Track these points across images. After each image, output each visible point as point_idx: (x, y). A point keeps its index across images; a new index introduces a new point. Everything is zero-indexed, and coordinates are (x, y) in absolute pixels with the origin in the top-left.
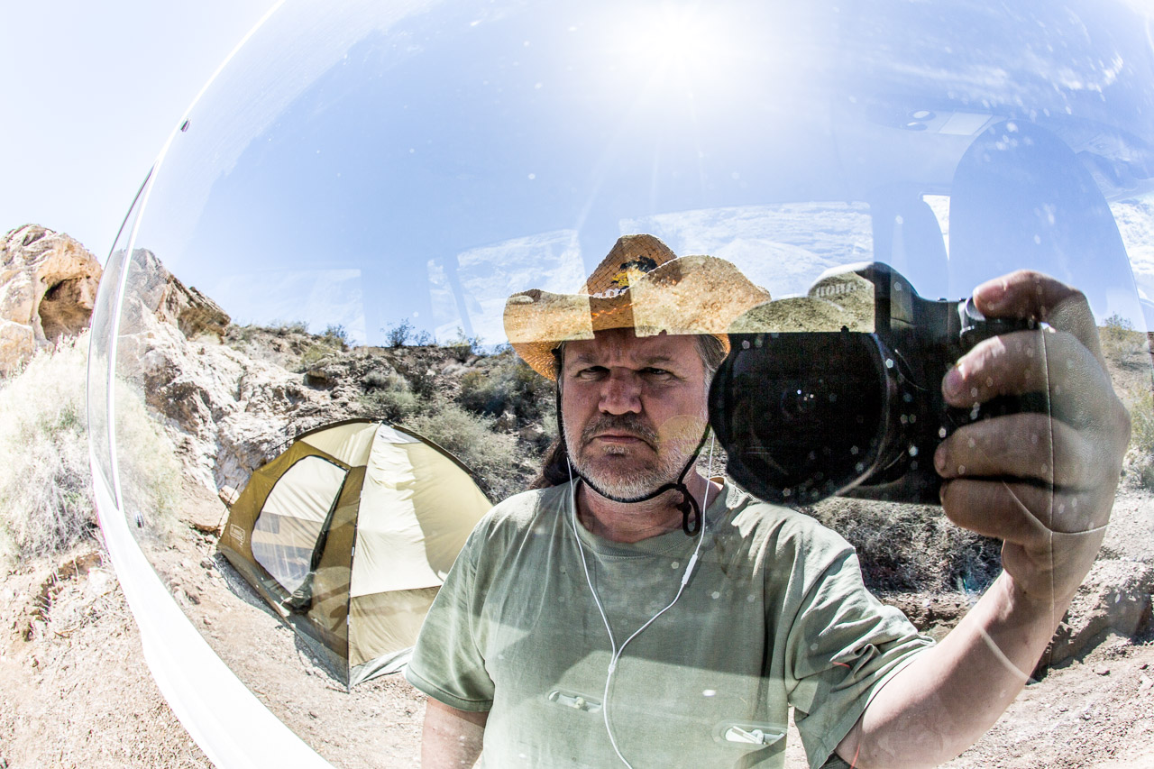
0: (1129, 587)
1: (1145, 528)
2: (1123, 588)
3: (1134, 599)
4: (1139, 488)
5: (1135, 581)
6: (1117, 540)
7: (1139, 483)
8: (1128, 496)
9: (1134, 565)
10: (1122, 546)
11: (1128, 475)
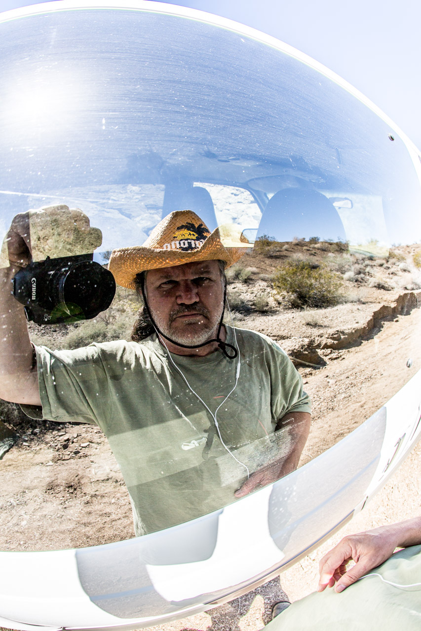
0: (302, 348)
1: (301, 324)
2: (299, 349)
3: (306, 353)
4: (291, 308)
5: (304, 346)
6: (286, 331)
7: (290, 306)
8: (285, 312)
9: (301, 339)
10: (289, 333)
11: (282, 304)
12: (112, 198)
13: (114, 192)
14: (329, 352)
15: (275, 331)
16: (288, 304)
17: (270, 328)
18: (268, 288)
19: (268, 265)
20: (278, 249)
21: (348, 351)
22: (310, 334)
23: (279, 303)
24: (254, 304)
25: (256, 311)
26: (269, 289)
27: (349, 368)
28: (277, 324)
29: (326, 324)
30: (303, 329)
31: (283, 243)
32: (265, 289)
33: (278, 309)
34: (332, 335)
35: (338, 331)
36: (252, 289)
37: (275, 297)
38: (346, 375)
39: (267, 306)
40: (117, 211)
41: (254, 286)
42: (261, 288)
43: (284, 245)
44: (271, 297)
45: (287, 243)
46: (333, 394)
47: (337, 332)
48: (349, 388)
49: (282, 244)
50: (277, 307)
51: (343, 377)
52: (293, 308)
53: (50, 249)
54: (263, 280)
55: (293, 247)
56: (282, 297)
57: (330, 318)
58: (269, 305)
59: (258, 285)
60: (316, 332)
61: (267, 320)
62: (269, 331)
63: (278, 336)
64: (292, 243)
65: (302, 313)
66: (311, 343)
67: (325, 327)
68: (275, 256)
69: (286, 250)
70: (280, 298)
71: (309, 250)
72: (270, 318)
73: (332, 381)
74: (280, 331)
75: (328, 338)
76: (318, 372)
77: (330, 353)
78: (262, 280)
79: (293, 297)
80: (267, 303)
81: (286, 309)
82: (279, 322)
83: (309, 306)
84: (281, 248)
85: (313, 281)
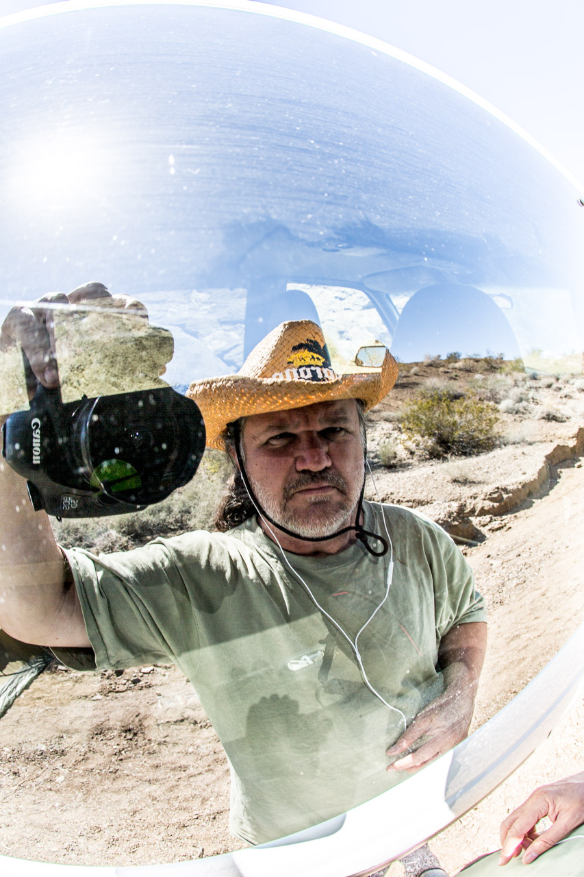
0: (450, 517)
1: (445, 481)
2: (445, 519)
3: (456, 523)
4: (429, 459)
5: (452, 513)
6: (425, 493)
7: (428, 457)
8: (421, 465)
9: (447, 504)
10: (430, 496)
11: (416, 453)
12: (171, 309)
13: (173, 301)
14: (489, 520)
15: (409, 493)
16: (424, 454)
17: (402, 491)
18: (395, 432)
19: (392, 398)
20: (404, 373)
21: (515, 516)
22: (459, 495)
23: (412, 453)
24: (376, 456)
25: (380, 466)
26: (396, 434)
27: (519, 541)
28: (411, 483)
29: (480, 478)
30: (449, 488)
31: (411, 364)
32: (390, 434)
33: (411, 461)
34: (490, 495)
35: (498, 488)
36: (372, 435)
37: (405, 444)
38: (516, 552)
39: (395, 457)
40: (178, 328)
41: (375, 430)
42: (385, 432)
43: (412, 368)
44: (399, 445)
45: (416, 364)
46: (500, 582)
47: (496, 490)
48: (522, 571)
49: (409, 367)
50: (409, 458)
51: (512, 555)
52: (432, 459)
53: (87, 383)
54: (387, 420)
55: (424, 369)
56: (414, 444)
57: (486, 470)
58: (398, 456)
59: (380, 428)
60: (466, 491)
61: (396, 479)
62: (401, 494)
63: (414, 501)
64: (422, 363)
65: (445, 465)
66: (462, 508)
67: (479, 483)
68: (401, 384)
69: (416, 375)
70: (413, 446)
71: (447, 372)
72: (400, 474)
73: (496, 563)
74: (416, 493)
75: (484, 500)
76: (475, 551)
77: (490, 522)
78: (385, 420)
79: (431, 442)
80: (395, 453)
81: (423, 460)
82: (414, 480)
83: (453, 454)
84: (408, 371)
85: (457, 417)
